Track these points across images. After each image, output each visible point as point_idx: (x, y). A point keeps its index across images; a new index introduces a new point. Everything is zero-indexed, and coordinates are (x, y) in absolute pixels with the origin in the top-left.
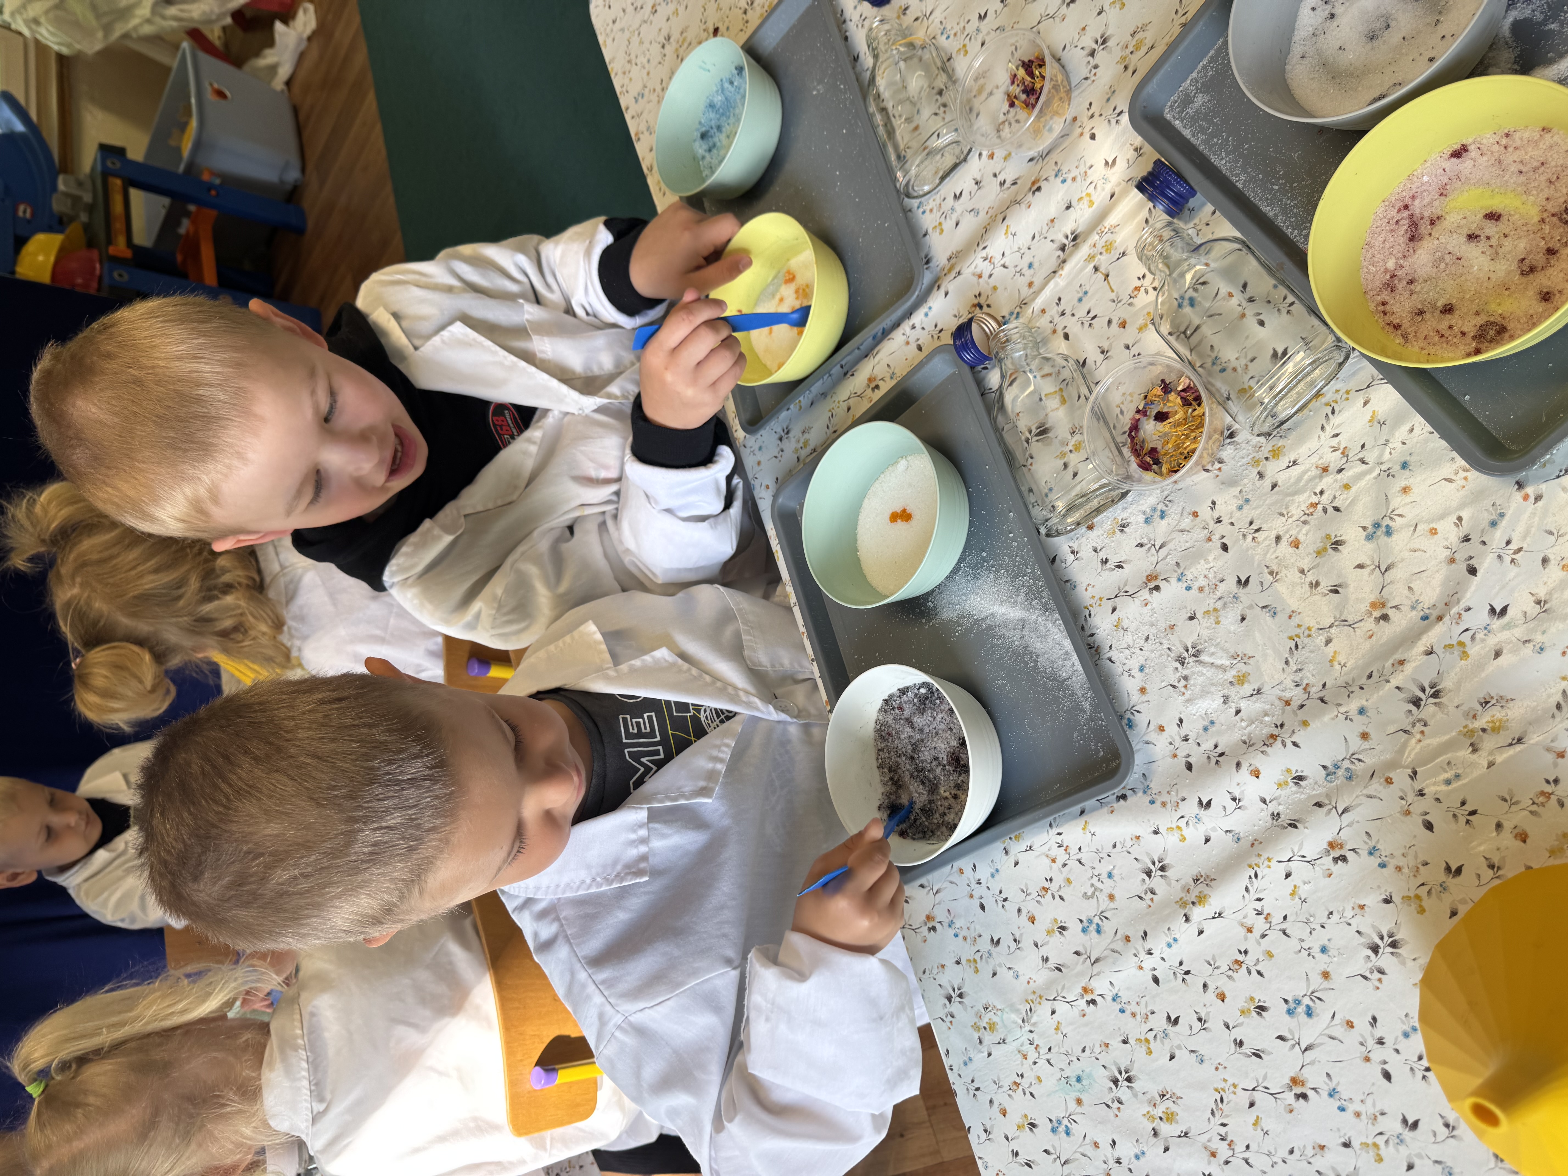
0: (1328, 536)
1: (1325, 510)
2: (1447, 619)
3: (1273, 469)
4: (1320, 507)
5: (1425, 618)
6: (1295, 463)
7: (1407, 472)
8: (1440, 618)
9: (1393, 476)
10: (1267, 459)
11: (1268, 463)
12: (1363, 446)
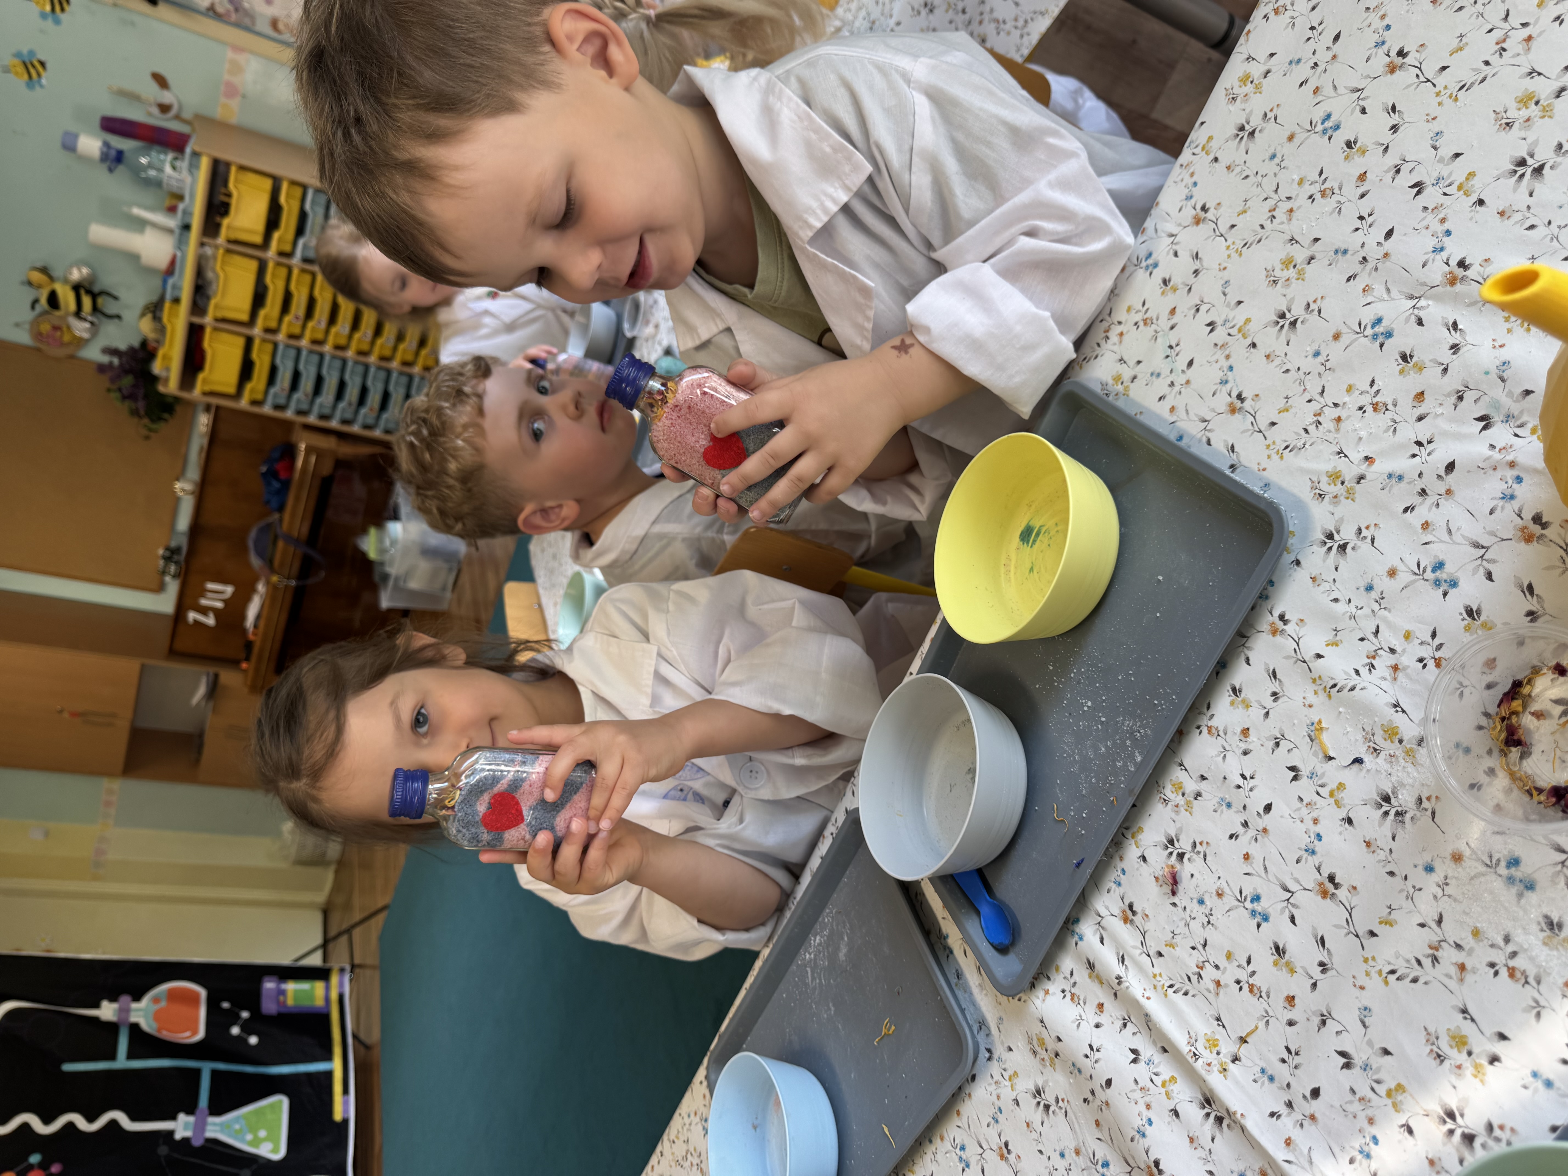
0: (1467, 629)
1: (1440, 647)
2: (1510, 458)
3: (1409, 730)
4: (1438, 655)
5: (1519, 479)
6: (1396, 705)
7: (1376, 583)
8: (1512, 465)
9: (1382, 593)
10: (1401, 741)
11: (1405, 739)
12: (1362, 639)
